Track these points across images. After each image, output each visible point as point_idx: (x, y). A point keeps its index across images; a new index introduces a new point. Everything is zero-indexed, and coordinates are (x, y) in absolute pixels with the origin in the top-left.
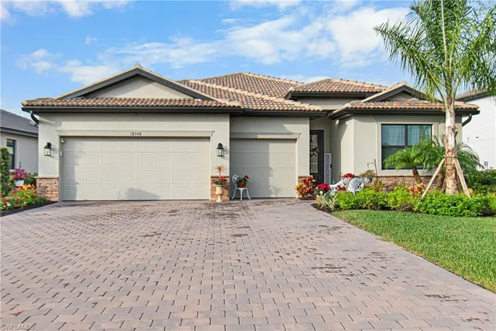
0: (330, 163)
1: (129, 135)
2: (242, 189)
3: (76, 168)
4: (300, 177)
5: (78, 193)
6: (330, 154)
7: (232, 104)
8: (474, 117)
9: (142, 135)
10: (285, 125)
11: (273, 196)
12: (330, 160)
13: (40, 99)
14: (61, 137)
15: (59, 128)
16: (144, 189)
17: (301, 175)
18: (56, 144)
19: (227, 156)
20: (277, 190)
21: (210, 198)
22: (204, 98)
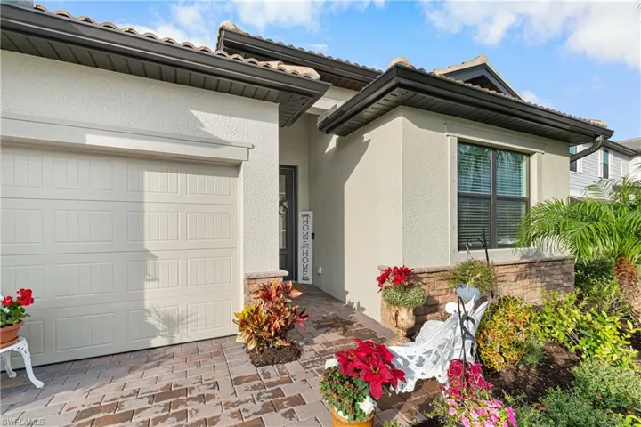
0: (311, 232)
4: (250, 279)
6: (311, 213)
12: (311, 226)
17: (255, 272)
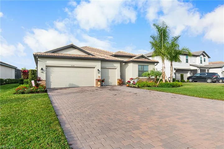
1: (70, 66)
2: (103, 83)
3: (51, 77)
4: (118, 79)
5: (51, 85)
7: (102, 58)
8: (158, 64)
9: (75, 66)
10: (114, 64)
11: (110, 85)
13: (39, 52)
14: (46, 66)
15: (46, 63)
16: (74, 84)
18: (44, 69)
19: (100, 73)
20: (111, 83)
21: (95, 86)
22: (93, 55)
